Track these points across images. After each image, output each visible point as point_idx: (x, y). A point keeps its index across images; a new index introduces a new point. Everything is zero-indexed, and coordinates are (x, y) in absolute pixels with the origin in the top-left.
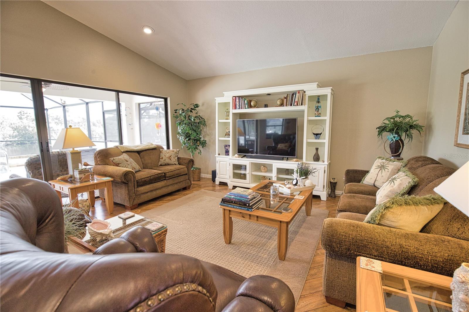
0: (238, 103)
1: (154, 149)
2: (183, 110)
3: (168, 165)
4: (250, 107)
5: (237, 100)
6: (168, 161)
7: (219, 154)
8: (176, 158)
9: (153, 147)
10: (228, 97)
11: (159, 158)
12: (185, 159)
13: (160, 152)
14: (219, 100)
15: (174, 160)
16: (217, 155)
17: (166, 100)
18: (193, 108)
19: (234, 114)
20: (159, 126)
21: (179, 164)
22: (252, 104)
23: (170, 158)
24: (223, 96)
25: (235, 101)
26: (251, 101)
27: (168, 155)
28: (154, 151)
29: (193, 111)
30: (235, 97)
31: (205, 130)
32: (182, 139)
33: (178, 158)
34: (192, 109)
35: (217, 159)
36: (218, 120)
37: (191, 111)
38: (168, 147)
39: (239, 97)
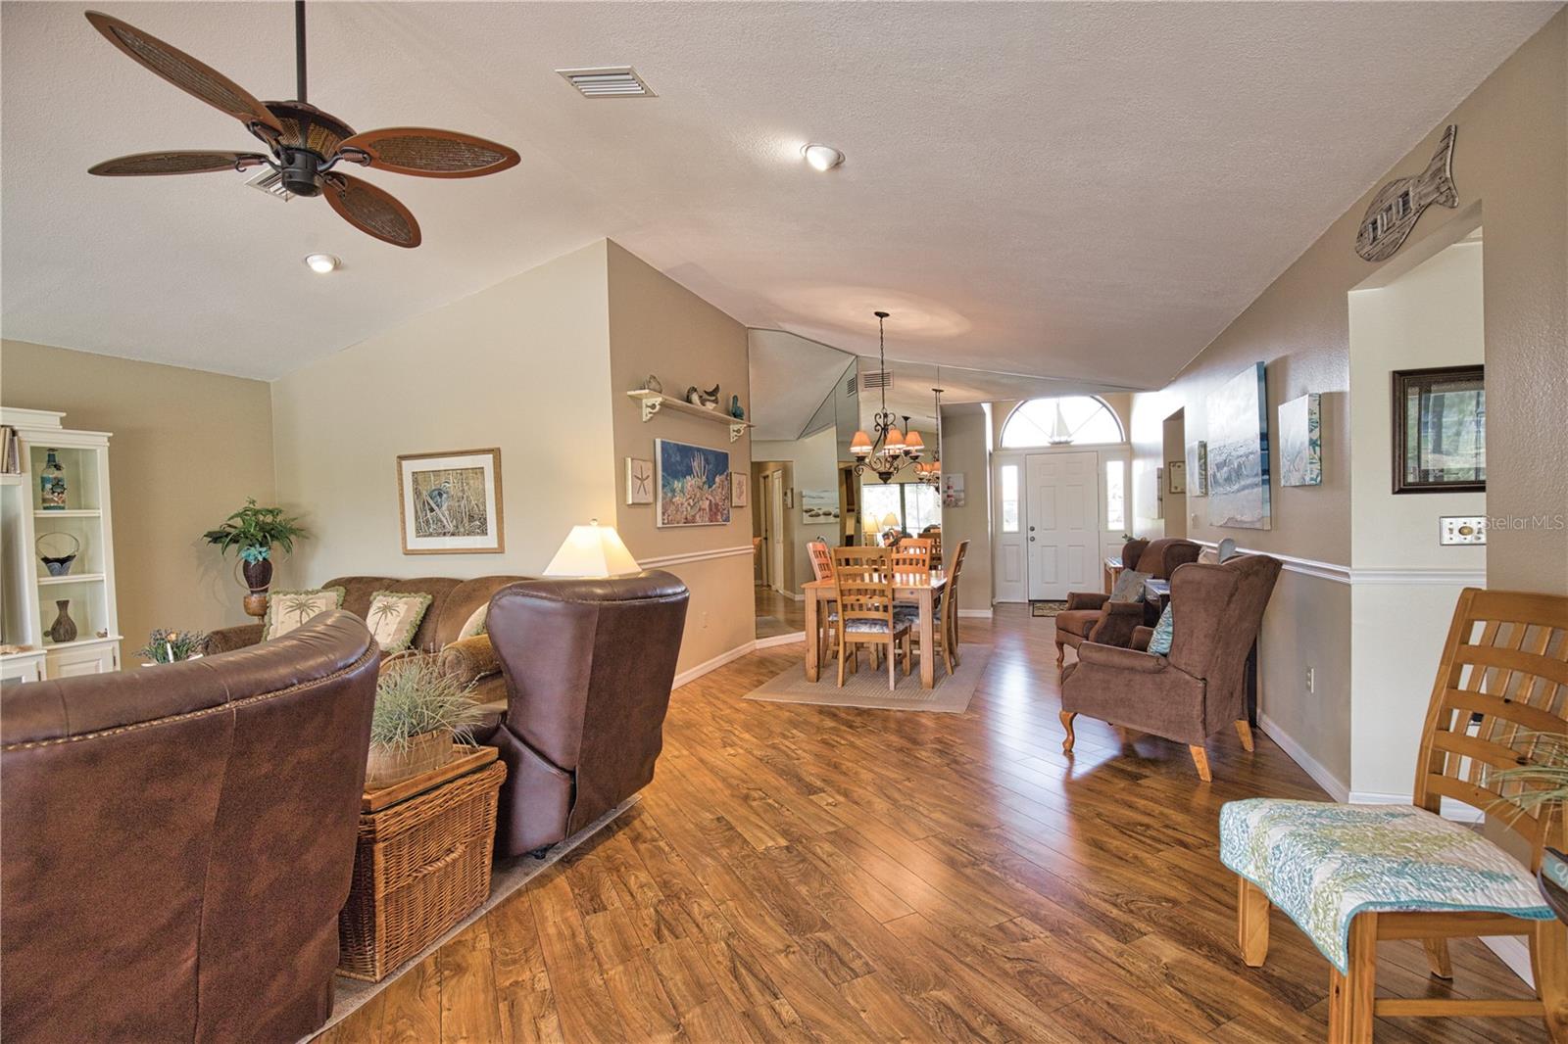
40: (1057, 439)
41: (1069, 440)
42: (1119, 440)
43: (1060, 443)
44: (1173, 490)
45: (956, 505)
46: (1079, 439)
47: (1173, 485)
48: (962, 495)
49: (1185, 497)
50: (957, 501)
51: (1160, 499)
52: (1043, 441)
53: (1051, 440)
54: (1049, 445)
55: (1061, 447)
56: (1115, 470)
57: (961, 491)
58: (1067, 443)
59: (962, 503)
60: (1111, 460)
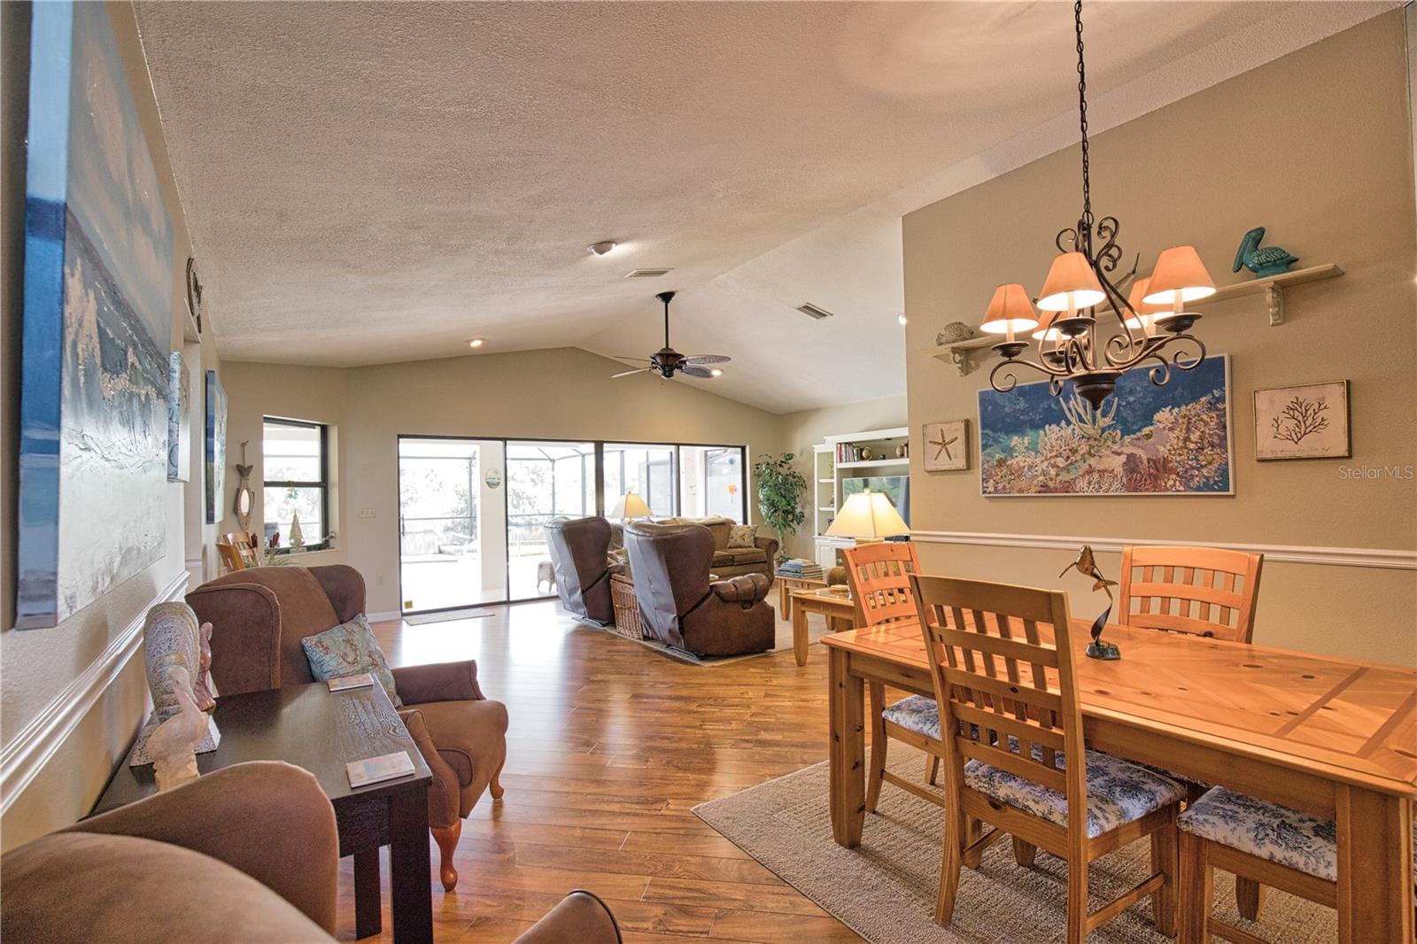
0: (844, 454)
1: (722, 524)
2: (768, 464)
3: (740, 547)
4: (862, 458)
5: (843, 449)
6: (740, 542)
7: (820, 535)
8: (752, 538)
9: (720, 520)
10: (829, 445)
11: (728, 537)
12: (764, 539)
13: (731, 529)
14: (818, 449)
15: (749, 541)
16: (816, 536)
17: (743, 449)
18: (784, 460)
19: (840, 470)
20: (733, 490)
21: (756, 547)
22: (864, 454)
23: (743, 537)
24: (824, 442)
25: (841, 450)
26: (862, 450)
27: (740, 533)
28: (722, 526)
29: (783, 464)
30: (841, 444)
31: (804, 495)
32: (763, 509)
33: (755, 539)
34: (782, 462)
35: (817, 541)
36: (818, 478)
37: (780, 465)
38: (745, 522)
39: (846, 443)
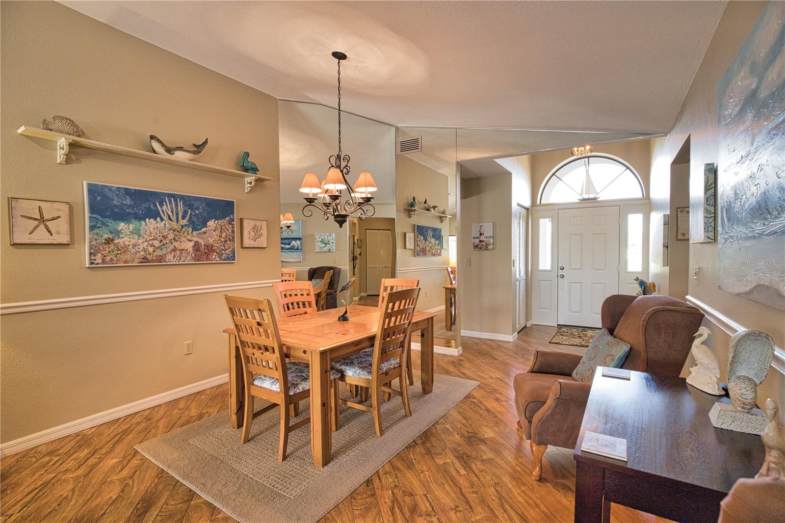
40: (586, 196)
41: (597, 197)
42: (640, 196)
43: (589, 199)
44: (680, 237)
45: (487, 249)
46: (605, 195)
47: (680, 232)
48: (491, 240)
49: (689, 243)
50: (487, 245)
51: (666, 246)
52: (574, 198)
53: (581, 198)
54: (578, 201)
55: (590, 203)
56: (635, 221)
57: (490, 237)
58: (595, 199)
59: (491, 247)
60: (630, 213)
